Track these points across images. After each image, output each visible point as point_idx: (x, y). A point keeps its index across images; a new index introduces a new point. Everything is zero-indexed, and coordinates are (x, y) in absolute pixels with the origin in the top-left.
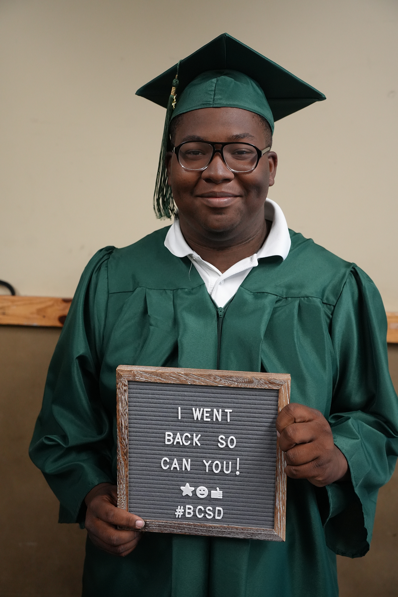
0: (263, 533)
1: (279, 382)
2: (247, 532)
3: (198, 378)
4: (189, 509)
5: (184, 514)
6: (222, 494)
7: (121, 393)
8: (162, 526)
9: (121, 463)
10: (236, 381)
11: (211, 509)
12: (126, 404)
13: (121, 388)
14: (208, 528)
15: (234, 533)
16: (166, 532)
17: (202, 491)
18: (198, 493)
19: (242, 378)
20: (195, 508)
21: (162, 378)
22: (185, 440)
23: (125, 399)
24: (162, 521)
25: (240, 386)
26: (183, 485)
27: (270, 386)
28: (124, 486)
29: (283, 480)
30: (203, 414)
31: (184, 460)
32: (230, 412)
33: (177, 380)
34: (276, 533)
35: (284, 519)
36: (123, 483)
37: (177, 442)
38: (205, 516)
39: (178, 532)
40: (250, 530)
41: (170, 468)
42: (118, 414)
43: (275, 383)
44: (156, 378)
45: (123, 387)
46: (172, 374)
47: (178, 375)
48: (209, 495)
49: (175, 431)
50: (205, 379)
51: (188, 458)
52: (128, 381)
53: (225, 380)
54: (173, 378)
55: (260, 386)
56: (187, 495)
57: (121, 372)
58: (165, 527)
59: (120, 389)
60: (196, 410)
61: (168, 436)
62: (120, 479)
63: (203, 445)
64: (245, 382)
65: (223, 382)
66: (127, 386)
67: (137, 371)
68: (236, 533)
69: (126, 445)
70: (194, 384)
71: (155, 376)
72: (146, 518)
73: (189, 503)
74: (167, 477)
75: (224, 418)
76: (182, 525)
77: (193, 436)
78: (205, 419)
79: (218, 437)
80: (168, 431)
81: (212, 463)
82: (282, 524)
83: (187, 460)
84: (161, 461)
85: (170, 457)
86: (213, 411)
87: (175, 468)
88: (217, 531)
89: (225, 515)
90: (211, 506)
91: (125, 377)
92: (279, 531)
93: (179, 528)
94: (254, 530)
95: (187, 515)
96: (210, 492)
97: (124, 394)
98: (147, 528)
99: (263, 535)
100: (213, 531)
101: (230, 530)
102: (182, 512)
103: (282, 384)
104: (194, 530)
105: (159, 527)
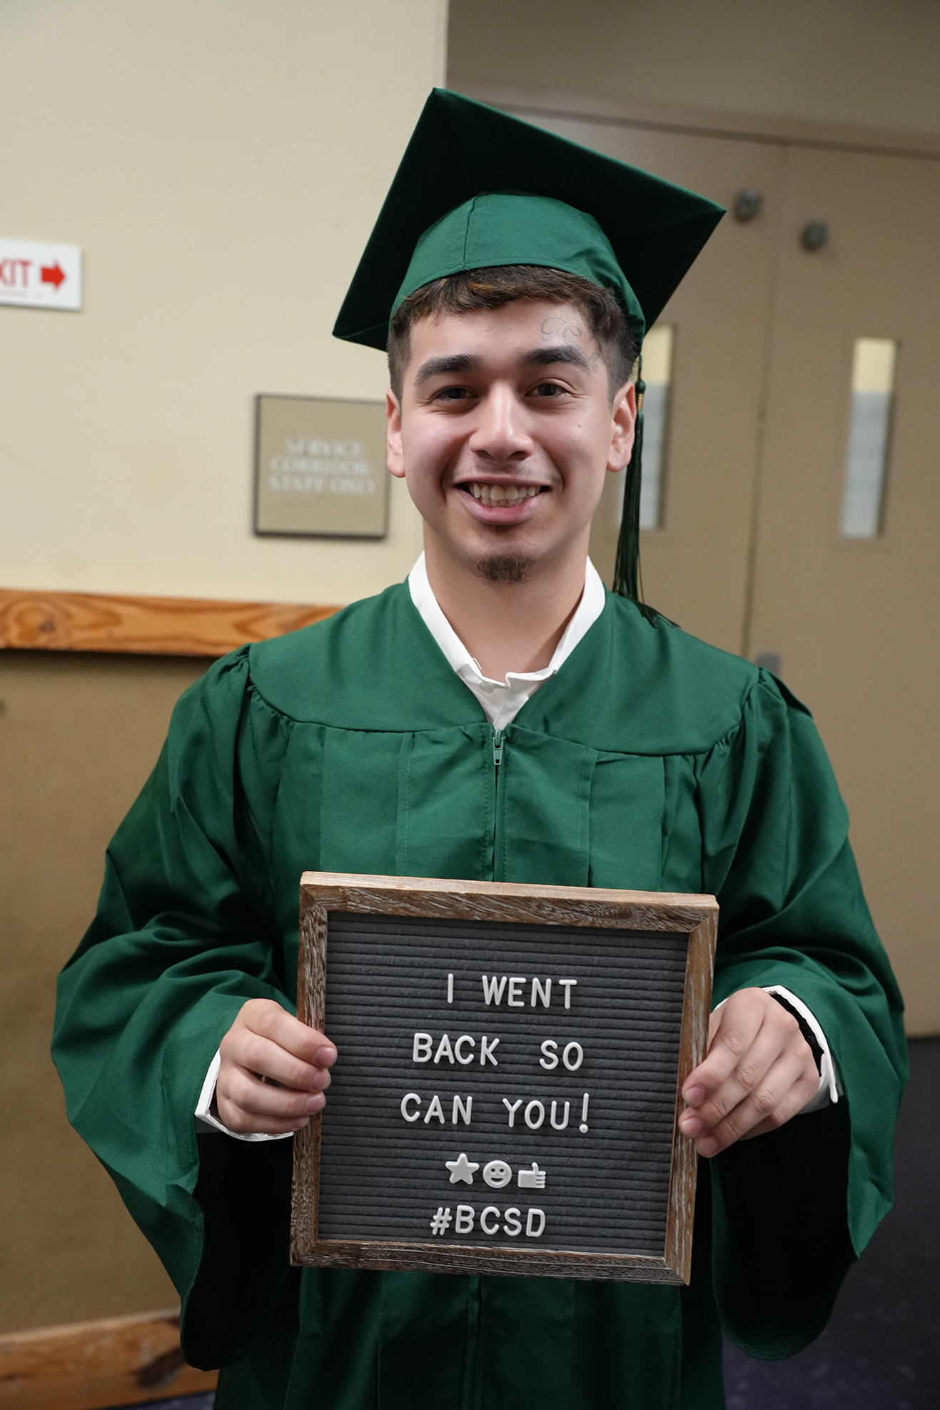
0: (639, 1267)
1: (693, 915)
2: (600, 1267)
3: (499, 905)
4: (465, 1213)
5: (451, 1230)
6: (544, 1178)
7: (311, 941)
8: (400, 1255)
10: (591, 914)
11: (518, 1213)
12: (321, 967)
13: (311, 929)
14: (508, 1258)
15: (571, 1268)
18: (488, 1176)
19: (605, 906)
20: (478, 1211)
21: (413, 906)
22: (461, 1051)
23: (321, 954)
24: (400, 1244)
25: (598, 926)
26: (452, 1159)
27: (669, 924)
28: (309, 1162)
30: (506, 991)
31: (457, 1098)
32: (571, 986)
33: (449, 910)
34: (670, 1266)
36: (307, 1155)
38: (501, 1231)
41: (421, 1119)
43: (681, 918)
44: (397, 905)
45: (317, 925)
46: (436, 895)
47: (452, 898)
48: (513, 1182)
49: (437, 1031)
50: (517, 908)
51: (467, 1094)
52: (329, 913)
53: (564, 911)
54: (439, 904)
55: (646, 926)
56: (461, 1181)
57: (311, 890)
58: (406, 1257)
59: (308, 930)
60: (490, 982)
61: (420, 1043)
62: (300, 1145)
63: (504, 1062)
64: (611, 916)
65: (558, 914)
66: (325, 923)
67: (352, 887)
68: (575, 1268)
70: (490, 918)
71: (396, 902)
72: (359, 1236)
73: (464, 1201)
74: (414, 1139)
75: (557, 1000)
76: (446, 1252)
77: (480, 1042)
78: (511, 1003)
79: (540, 1045)
80: (421, 1030)
81: (523, 1106)
82: (683, 1246)
83: (463, 1099)
84: (401, 1103)
85: (423, 1092)
86: (531, 983)
87: (435, 1119)
88: (531, 1264)
89: (551, 1226)
90: (516, 1205)
91: (322, 901)
92: (676, 1263)
93: (439, 1260)
94: (617, 1262)
95: (459, 1230)
96: (515, 1174)
97: (318, 942)
98: (362, 1261)
99: (639, 1271)
100: (521, 1264)
101: (561, 1262)
102: (446, 1221)
103: (698, 921)
104: (475, 1263)
105: (390, 1258)
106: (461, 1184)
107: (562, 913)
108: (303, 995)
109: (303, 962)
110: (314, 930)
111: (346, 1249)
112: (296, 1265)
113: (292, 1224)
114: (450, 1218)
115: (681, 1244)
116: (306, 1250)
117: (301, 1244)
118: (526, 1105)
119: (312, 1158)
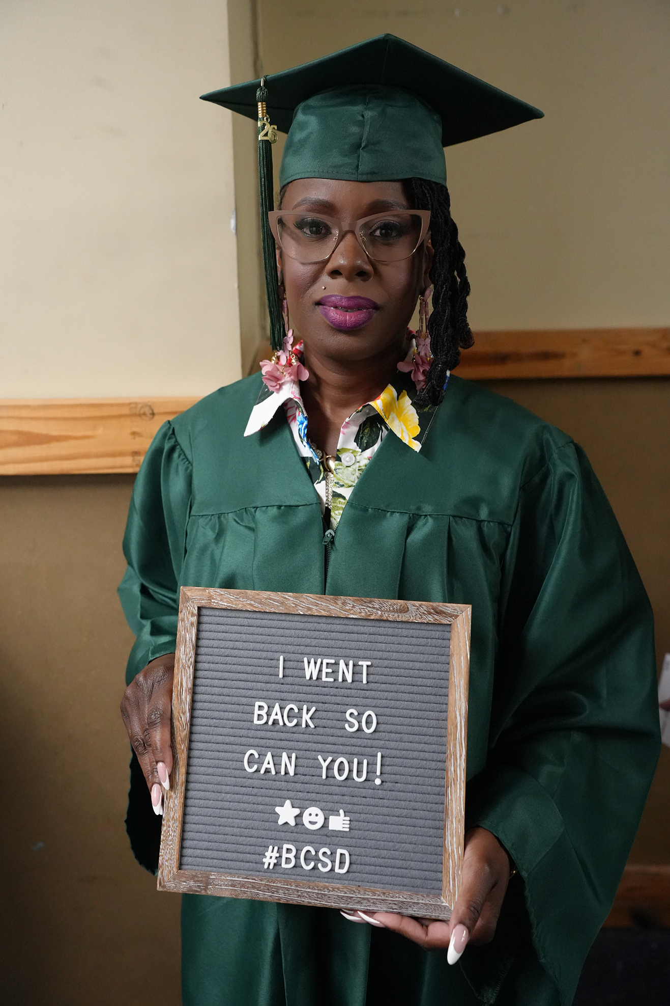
0: (422, 902)
1: (452, 610)
2: (391, 900)
3: (316, 602)
4: (289, 850)
5: (278, 864)
6: (348, 822)
7: (185, 628)
8: (239, 884)
10: (380, 609)
11: (329, 853)
12: (192, 647)
13: (186, 620)
14: (320, 890)
16: (244, 897)
17: (313, 817)
18: (306, 819)
19: (390, 603)
20: (298, 851)
21: (256, 602)
22: (287, 717)
23: (192, 638)
25: (385, 618)
26: (280, 805)
27: (436, 617)
28: (176, 802)
29: (458, 795)
30: (320, 671)
31: (284, 755)
32: (367, 666)
33: (281, 606)
34: (446, 903)
36: (174, 796)
37: (274, 720)
38: (315, 868)
40: (397, 895)
41: (258, 771)
42: (176, 666)
43: (444, 613)
44: (245, 603)
45: (190, 617)
48: (325, 825)
49: (271, 701)
50: (328, 605)
51: (292, 751)
52: (199, 608)
53: (361, 606)
54: (274, 602)
55: (419, 618)
56: (287, 823)
57: (188, 591)
58: (243, 886)
59: (183, 620)
60: (309, 663)
61: (259, 710)
63: (318, 727)
64: (394, 611)
65: (357, 609)
66: (195, 615)
68: (372, 901)
69: (186, 724)
70: (309, 612)
71: (245, 600)
72: (209, 869)
73: (288, 841)
74: (253, 788)
75: (357, 677)
76: (273, 883)
77: (302, 710)
78: (324, 679)
79: (346, 713)
80: (260, 700)
81: (333, 763)
83: (290, 755)
84: (244, 757)
85: (260, 748)
86: (339, 664)
87: (267, 771)
88: (338, 896)
89: (353, 865)
90: (327, 846)
91: (194, 599)
92: (450, 900)
93: (268, 889)
94: (405, 897)
95: (284, 865)
96: (326, 819)
97: (190, 629)
98: (210, 888)
99: (422, 906)
100: (330, 896)
101: (361, 895)
102: (275, 858)
103: (456, 615)
104: (295, 893)
105: (231, 886)
106: (286, 825)
107: (359, 609)
108: (178, 669)
109: (179, 644)
110: (188, 621)
111: (199, 878)
112: (161, 889)
113: (160, 854)
114: (278, 855)
115: (455, 882)
116: (169, 878)
117: (166, 871)
118: (335, 761)
119: (178, 799)
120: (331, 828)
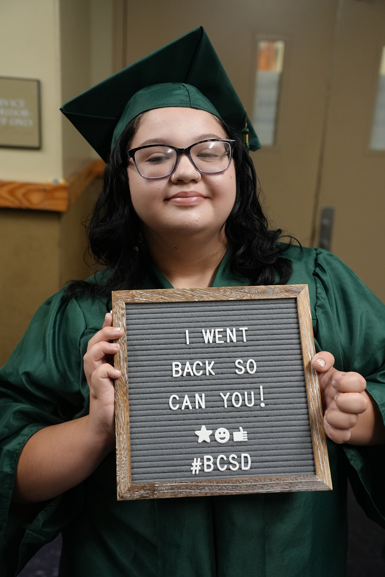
0: (304, 481)
1: (296, 289)
2: (283, 483)
3: (206, 292)
4: (209, 460)
5: (202, 470)
6: (247, 435)
7: (118, 318)
8: (176, 487)
9: (120, 405)
10: (249, 292)
11: (236, 457)
13: (118, 312)
14: (234, 483)
15: (268, 486)
16: (181, 496)
17: (222, 434)
18: (217, 437)
19: (255, 288)
20: (215, 458)
21: (165, 296)
22: (196, 370)
23: (123, 324)
25: (253, 298)
26: (198, 429)
27: (286, 294)
28: (124, 437)
30: (214, 337)
31: (197, 396)
32: (246, 330)
33: (183, 297)
34: (320, 479)
35: (327, 458)
36: (123, 433)
37: (187, 373)
38: (228, 469)
39: (197, 494)
41: (180, 408)
43: (291, 291)
44: (158, 298)
45: (120, 310)
46: (176, 290)
47: (184, 291)
48: (231, 439)
49: (183, 360)
50: (214, 293)
51: (202, 392)
52: (126, 304)
53: (236, 292)
54: (178, 295)
55: (275, 296)
56: (204, 441)
57: (117, 294)
58: (180, 488)
59: (116, 313)
60: (206, 332)
61: (175, 367)
62: (119, 428)
63: (218, 374)
64: (258, 293)
66: (124, 309)
68: (270, 486)
70: (202, 300)
71: (157, 295)
72: (154, 480)
73: (207, 453)
74: (177, 420)
75: (240, 338)
76: (201, 483)
77: (205, 364)
78: (217, 341)
79: (235, 363)
80: (175, 360)
81: (231, 396)
82: (325, 466)
83: (201, 395)
84: (169, 400)
85: (179, 393)
86: (226, 331)
87: (187, 407)
88: (246, 485)
89: (254, 463)
90: (234, 453)
91: (122, 298)
92: (323, 476)
93: (197, 488)
94: (292, 479)
95: (206, 470)
96: (231, 434)
97: (122, 318)
98: (156, 493)
99: (304, 483)
100: (241, 486)
101: (262, 482)
102: (199, 466)
103: (299, 291)
104: (217, 488)
105: (171, 490)
106: (204, 443)
107: (235, 294)
110: (119, 313)
111: (147, 487)
112: (121, 499)
113: (117, 474)
114: (201, 464)
115: (324, 464)
116: (126, 490)
117: (123, 486)
118: (232, 395)
119: (126, 434)
120: (235, 440)
